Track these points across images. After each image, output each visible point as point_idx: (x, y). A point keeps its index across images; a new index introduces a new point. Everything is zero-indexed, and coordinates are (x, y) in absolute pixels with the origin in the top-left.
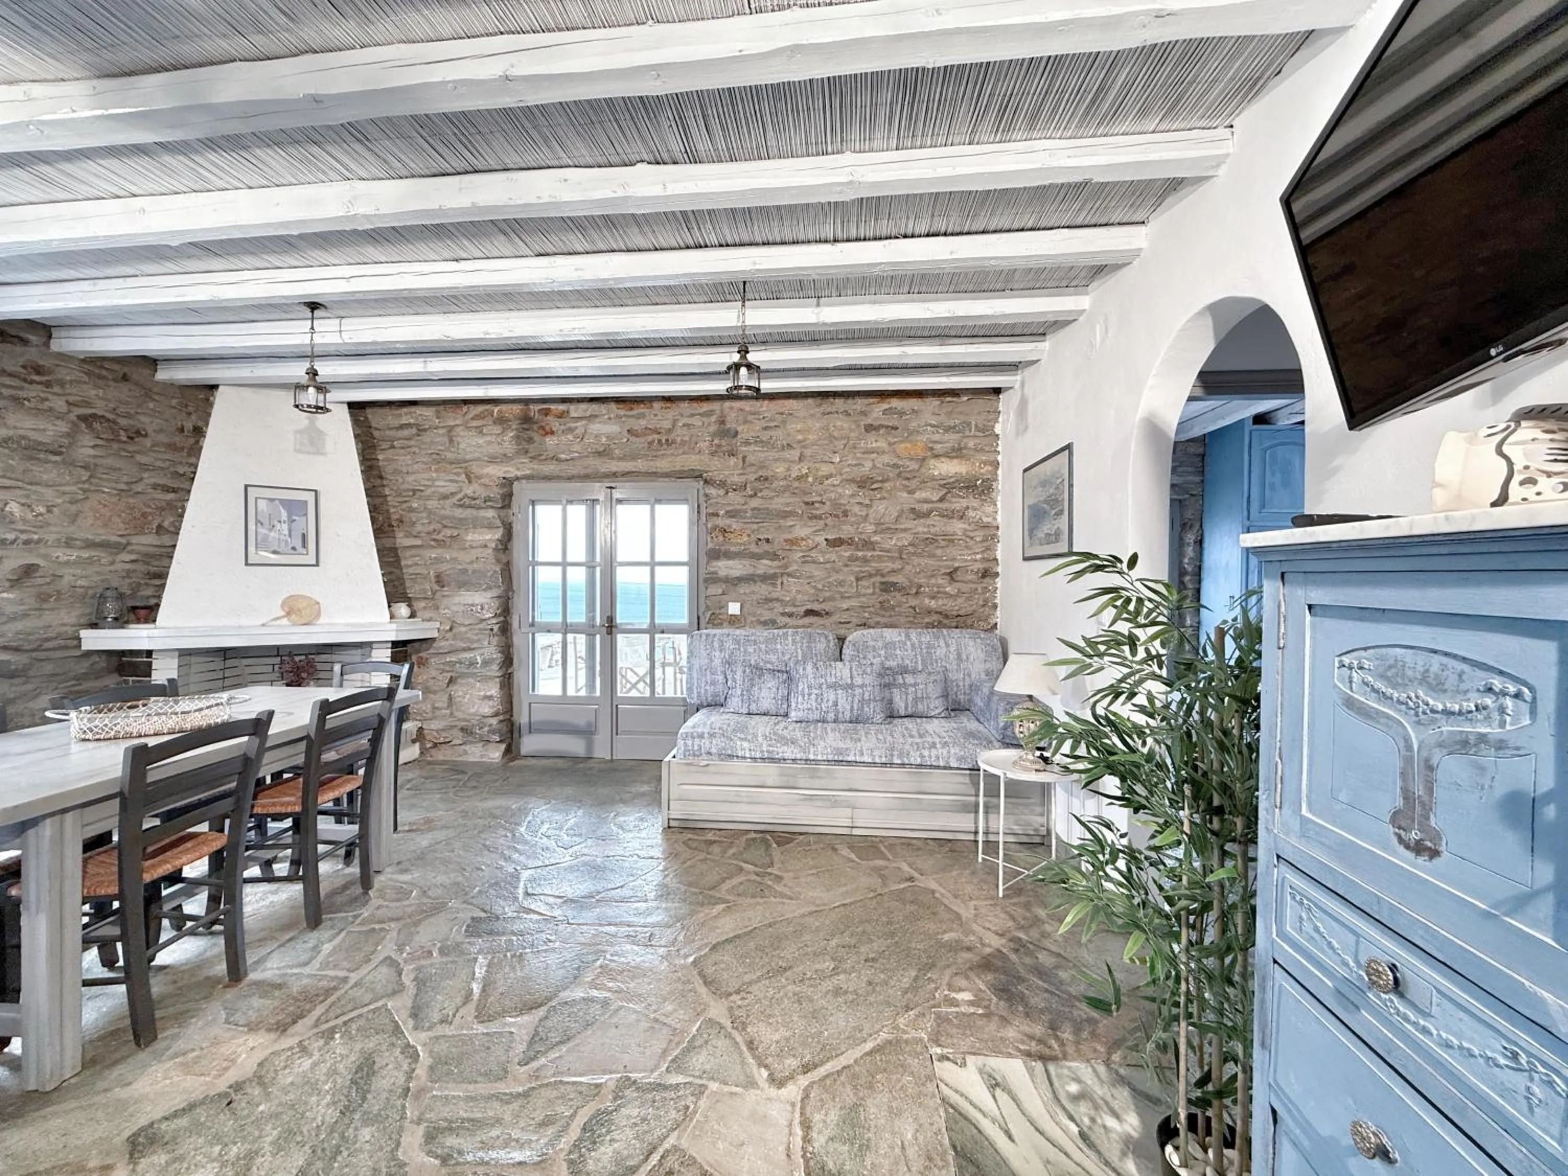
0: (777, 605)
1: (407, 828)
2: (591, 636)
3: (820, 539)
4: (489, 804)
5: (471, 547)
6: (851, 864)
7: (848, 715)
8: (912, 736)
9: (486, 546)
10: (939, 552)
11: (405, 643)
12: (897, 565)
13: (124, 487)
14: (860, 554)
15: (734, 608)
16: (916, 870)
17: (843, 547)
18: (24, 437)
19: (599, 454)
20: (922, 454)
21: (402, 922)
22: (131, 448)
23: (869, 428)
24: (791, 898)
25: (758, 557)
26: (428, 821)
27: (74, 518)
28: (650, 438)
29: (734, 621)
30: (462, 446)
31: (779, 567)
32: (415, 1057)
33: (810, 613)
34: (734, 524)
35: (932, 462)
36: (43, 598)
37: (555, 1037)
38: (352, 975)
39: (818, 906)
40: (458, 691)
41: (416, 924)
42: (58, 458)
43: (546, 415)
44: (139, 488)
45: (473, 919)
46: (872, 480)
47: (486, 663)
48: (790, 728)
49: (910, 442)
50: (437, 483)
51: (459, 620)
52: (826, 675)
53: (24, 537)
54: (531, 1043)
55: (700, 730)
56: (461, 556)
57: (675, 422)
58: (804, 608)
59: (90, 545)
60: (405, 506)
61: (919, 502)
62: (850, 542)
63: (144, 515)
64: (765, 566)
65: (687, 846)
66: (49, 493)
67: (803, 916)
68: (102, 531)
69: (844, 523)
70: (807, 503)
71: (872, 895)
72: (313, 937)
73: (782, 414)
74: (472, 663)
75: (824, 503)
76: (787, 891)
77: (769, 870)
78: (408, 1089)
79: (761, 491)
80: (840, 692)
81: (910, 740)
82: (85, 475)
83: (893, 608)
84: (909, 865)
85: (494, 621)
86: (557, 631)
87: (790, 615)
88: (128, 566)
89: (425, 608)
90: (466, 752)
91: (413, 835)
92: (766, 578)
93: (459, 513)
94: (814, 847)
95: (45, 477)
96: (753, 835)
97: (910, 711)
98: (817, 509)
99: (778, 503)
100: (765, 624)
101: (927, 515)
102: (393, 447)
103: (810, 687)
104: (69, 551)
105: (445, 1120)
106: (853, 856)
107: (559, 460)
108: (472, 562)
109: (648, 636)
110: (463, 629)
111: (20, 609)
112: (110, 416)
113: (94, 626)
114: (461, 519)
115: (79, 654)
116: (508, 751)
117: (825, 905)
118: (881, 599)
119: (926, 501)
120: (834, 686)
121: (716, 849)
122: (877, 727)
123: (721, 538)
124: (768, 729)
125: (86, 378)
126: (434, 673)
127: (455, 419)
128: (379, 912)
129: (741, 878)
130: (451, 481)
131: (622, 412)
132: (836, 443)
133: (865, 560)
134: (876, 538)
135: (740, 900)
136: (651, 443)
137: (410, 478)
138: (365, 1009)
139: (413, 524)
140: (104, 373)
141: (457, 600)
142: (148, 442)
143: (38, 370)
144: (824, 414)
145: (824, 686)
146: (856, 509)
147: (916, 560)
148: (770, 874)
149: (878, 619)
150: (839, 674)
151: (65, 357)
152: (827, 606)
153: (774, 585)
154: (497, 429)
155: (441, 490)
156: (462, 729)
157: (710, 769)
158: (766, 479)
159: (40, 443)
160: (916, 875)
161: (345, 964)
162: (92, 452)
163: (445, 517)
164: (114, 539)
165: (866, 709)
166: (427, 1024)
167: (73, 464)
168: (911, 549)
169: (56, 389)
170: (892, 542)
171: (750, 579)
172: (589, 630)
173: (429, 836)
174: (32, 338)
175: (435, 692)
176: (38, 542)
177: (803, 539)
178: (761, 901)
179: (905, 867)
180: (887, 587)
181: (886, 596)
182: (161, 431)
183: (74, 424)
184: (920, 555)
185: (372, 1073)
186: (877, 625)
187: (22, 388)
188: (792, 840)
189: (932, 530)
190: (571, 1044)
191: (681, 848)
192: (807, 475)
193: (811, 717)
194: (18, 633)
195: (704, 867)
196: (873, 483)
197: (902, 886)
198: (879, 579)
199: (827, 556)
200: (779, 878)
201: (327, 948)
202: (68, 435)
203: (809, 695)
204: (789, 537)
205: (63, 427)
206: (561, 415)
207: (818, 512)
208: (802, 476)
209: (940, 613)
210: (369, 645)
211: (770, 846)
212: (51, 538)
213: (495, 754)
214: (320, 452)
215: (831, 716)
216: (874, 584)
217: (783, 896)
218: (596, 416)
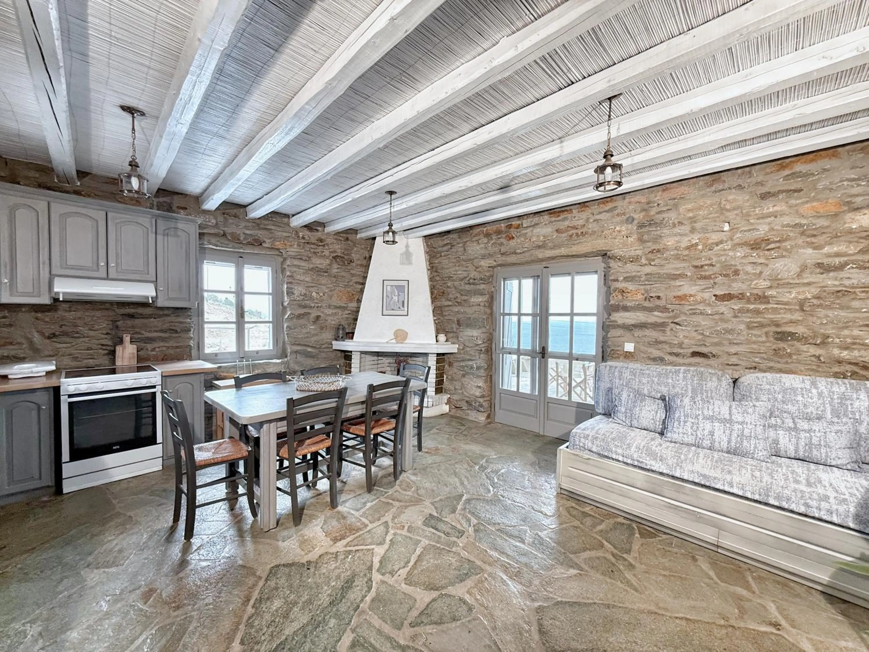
0: (666, 347)
1: (426, 450)
2: (533, 358)
3: (707, 295)
4: (467, 447)
5: (473, 305)
6: (707, 580)
7: (724, 445)
8: (797, 482)
9: (479, 305)
10: (856, 304)
11: (443, 354)
12: (797, 316)
13: (346, 284)
14: (752, 307)
15: (629, 347)
16: (786, 618)
17: (733, 301)
18: (317, 267)
19: (539, 247)
20: (833, 209)
21: (401, 504)
22: (349, 268)
23: (764, 196)
24: (636, 590)
25: (650, 310)
26: (437, 449)
27: (331, 297)
28: (570, 233)
29: (628, 356)
30: (470, 252)
31: (669, 318)
32: (370, 588)
33: (695, 354)
34: (630, 286)
35: (849, 216)
36: (322, 328)
37: (435, 617)
38: (370, 525)
39: (660, 608)
40: (466, 380)
41: (406, 507)
42: (326, 274)
43: (510, 228)
44: (351, 284)
45: (430, 515)
46: (768, 241)
47: (478, 368)
48: (664, 446)
49: (818, 200)
50: (459, 273)
51: (467, 344)
52: (703, 408)
53: (317, 305)
54: (422, 613)
55: (587, 432)
56: (468, 310)
57: (587, 220)
58: (691, 350)
59: (336, 307)
60: (445, 285)
61: (829, 256)
62: (741, 297)
63: (353, 295)
64: (656, 317)
65: (569, 512)
66: (324, 287)
67: (642, 612)
68: (339, 302)
69: (735, 280)
70: (696, 267)
71: (722, 622)
72: (367, 496)
73: (674, 199)
74: (472, 368)
75: (712, 265)
76: (634, 581)
77: (625, 556)
78: (358, 607)
79: (654, 260)
80: (717, 424)
81: (793, 485)
82: (334, 279)
83: (790, 355)
84: (778, 608)
85: (483, 345)
86: (514, 354)
87: (677, 355)
88: (347, 316)
89: (453, 337)
90: (468, 415)
91: (427, 455)
92: (655, 326)
93: (468, 287)
94: (675, 550)
95: (323, 282)
96: (621, 520)
97: (801, 454)
98: (706, 271)
99: (670, 268)
100: (654, 359)
101: (841, 267)
102: (441, 256)
103: (686, 416)
104: (329, 310)
105: (364, 638)
106: (712, 573)
107: (516, 253)
108: (473, 314)
109: (567, 361)
110: (468, 349)
111: (315, 332)
112: (342, 255)
113: (336, 340)
114: (468, 291)
115: (331, 350)
116: (488, 417)
117: (666, 610)
118: (774, 347)
119: (837, 255)
120: (711, 419)
121: (588, 521)
122: (754, 463)
123: (620, 297)
124: (643, 443)
125: (335, 241)
126: (455, 370)
127: (467, 237)
128: (395, 494)
129: (600, 553)
130: (465, 271)
131: (553, 219)
132: (728, 214)
133: (757, 312)
134: (769, 293)
135: (592, 572)
136: (571, 236)
137: (447, 271)
138: (366, 547)
139: (449, 294)
140: (341, 238)
141: (466, 333)
142: (354, 264)
143: (321, 240)
144: (716, 192)
145: (701, 417)
146: (749, 268)
147: (821, 312)
148: (625, 560)
149: (771, 364)
150: (717, 409)
151: (328, 234)
152: (714, 350)
153: (664, 331)
154: (485, 240)
155: (460, 276)
156: (467, 402)
157: (591, 462)
158: (658, 251)
159: (321, 269)
160: (783, 623)
161: (370, 518)
162: (336, 270)
163: (461, 290)
164: (343, 305)
165: (745, 443)
166: (383, 571)
167: (331, 276)
168: (815, 301)
169: (327, 247)
170: (792, 295)
171: (642, 326)
172: (532, 354)
173: (434, 457)
174: (319, 228)
175: (456, 380)
176: (321, 307)
177: (691, 296)
178: (609, 580)
179: (772, 608)
180: (782, 336)
181: (781, 345)
182: (359, 260)
183: (332, 260)
184: (829, 307)
185: (350, 587)
186: (770, 369)
187: (316, 249)
188: (655, 536)
189: (847, 283)
190: (440, 627)
191: (565, 513)
192: (697, 244)
193: (686, 440)
194: (315, 341)
195: (575, 534)
196: (768, 244)
197: (764, 628)
198: (774, 329)
199: (716, 309)
200: (631, 567)
201: (369, 505)
202: (329, 265)
203: (685, 422)
204: (679, 294)
205: (328, 262)
206: (518, 227)
207: (707, 273)
208: (692, 246)
209: (856, 364)
210: (426, 355)
211: (634, 534)
212: (324, 305)
213: (482, 418)
214: (410, 263)
215: (707, 443)
216: (767, 333)
217: (631, 585)
218: (537, 224)
